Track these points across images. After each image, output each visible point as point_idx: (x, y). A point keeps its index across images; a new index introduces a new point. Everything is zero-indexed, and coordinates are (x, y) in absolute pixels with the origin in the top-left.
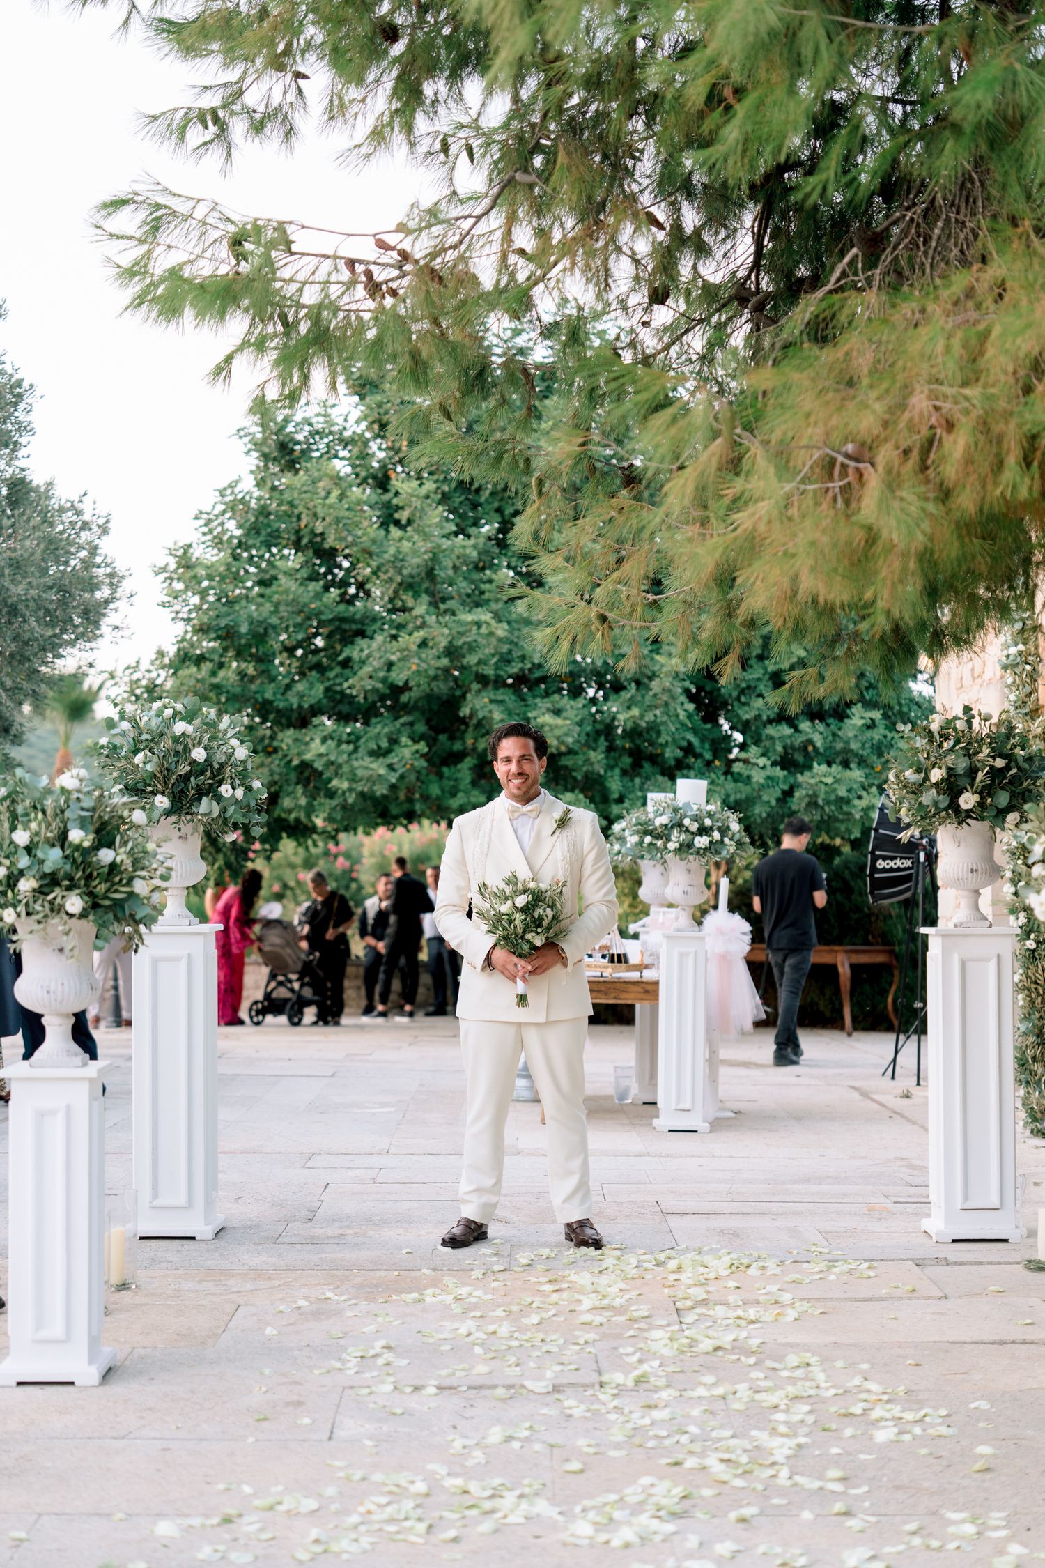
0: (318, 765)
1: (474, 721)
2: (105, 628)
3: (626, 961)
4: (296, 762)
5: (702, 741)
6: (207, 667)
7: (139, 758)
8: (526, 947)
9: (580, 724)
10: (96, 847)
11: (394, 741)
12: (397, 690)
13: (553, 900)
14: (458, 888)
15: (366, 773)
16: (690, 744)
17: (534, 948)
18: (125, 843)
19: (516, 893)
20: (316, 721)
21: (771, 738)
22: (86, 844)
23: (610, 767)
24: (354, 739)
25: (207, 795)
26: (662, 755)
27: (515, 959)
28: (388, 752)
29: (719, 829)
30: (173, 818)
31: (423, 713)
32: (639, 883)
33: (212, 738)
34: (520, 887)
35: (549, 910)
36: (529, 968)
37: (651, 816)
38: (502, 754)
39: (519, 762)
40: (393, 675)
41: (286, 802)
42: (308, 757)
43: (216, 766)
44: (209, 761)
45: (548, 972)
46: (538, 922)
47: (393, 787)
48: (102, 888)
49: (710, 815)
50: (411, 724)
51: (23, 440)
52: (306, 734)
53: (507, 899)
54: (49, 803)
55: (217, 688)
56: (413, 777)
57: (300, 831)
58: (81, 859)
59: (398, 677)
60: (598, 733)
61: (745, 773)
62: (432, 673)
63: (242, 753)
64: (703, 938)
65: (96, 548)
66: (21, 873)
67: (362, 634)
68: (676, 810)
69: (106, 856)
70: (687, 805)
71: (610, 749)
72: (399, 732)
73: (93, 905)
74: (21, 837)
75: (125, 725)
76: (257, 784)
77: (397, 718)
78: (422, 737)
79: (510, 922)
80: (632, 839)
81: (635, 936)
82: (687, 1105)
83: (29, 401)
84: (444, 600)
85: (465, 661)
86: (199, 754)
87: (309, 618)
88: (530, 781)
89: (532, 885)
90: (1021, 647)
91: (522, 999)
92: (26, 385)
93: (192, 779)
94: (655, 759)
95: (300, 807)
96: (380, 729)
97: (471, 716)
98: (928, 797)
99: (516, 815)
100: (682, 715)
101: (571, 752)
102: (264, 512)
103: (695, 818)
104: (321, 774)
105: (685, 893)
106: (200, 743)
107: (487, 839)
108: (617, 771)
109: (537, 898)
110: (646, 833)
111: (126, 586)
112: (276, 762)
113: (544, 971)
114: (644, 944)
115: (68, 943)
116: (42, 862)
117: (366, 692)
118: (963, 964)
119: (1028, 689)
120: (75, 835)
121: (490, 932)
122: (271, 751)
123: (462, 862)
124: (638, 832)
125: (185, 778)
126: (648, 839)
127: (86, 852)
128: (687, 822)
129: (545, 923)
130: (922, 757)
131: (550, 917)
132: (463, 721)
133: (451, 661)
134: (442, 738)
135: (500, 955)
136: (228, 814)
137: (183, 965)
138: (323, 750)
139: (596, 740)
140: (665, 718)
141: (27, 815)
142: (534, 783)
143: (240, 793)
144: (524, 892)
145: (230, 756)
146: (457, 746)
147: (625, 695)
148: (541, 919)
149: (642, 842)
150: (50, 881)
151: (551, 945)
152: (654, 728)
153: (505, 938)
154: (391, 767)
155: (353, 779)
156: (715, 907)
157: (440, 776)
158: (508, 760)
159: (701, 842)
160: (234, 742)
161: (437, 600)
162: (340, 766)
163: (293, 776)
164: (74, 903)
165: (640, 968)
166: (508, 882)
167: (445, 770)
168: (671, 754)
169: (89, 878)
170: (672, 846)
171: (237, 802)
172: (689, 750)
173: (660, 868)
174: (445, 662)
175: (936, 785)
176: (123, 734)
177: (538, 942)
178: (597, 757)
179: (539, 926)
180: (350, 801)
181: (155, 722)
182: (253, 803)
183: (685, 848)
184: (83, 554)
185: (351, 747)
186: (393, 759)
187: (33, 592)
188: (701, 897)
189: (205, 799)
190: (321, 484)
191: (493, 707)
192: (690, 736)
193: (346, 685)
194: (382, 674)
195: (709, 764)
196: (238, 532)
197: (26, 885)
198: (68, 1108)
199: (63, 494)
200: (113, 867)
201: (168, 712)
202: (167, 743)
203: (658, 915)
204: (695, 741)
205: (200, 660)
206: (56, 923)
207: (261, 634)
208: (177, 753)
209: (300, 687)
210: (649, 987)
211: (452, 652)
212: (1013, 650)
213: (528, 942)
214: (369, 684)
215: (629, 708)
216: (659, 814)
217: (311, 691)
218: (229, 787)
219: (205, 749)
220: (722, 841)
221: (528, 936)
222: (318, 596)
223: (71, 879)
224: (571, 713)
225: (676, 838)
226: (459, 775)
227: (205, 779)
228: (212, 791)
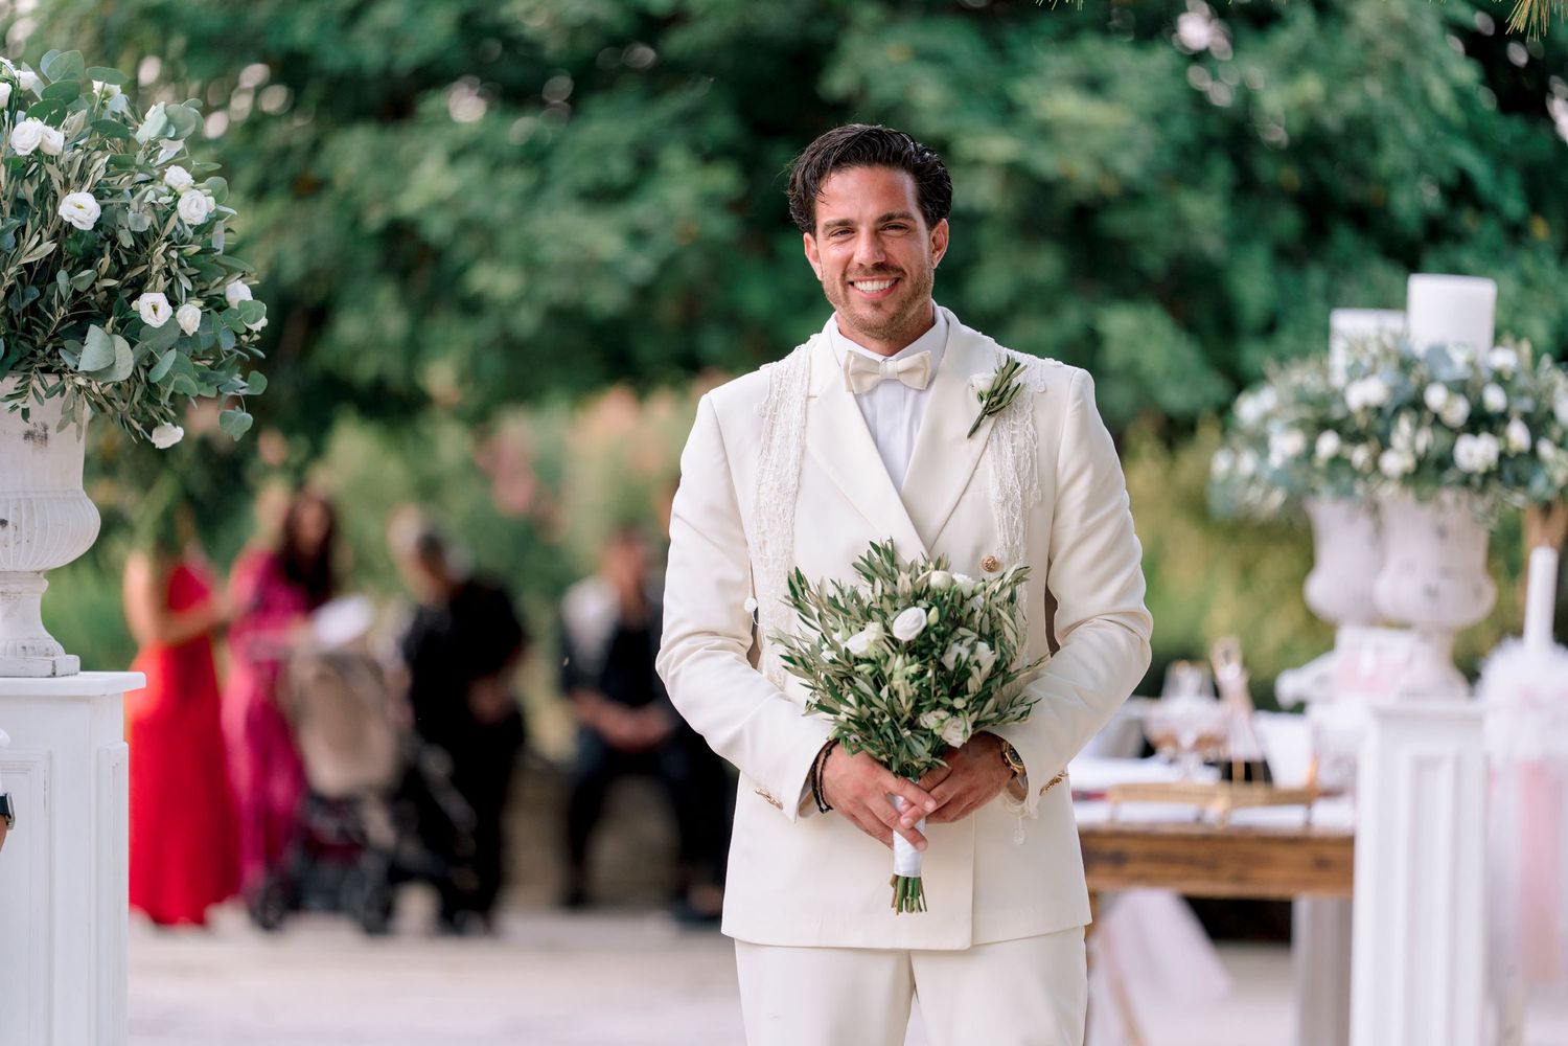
0: (437, 228)
3: (1268, 779)
4: (375, 219)
8: (922, 750)
9: (1160, 118)
11: (645, 163)
13: (994, 619)
14: (723, 585)
15: (567, 251)
16: (1463, 175)
17: (942, 750)
19: (897, 601)
20: (432, 104)
23: (1241, 240)
24: (536, 156)
25: (101, 321)
26: (1386, 205)
27: (889, 781)
28: (629, 192)
29: (1527, 418)
30: (9, 383)
31: (728, 85)
32: (1309, 562)
33: (118, 165)
34: (904, 582)
35: (983, 647)
36: (930, 806)
37: (1338, 379)
38: (827, 213)
39: (877, 234)
41: (349, 328)
42: (410, 202)
43: (127, 241)
44: (105, 228)
45: (974, 814)
46: (955, 682)
47: (642, 290)
49: (1499, 378)
50: (695, 115)
52: (406, 142)
53: (867, 615)
56: (699, 265)
60: (1207, 143)
63: (196, 206)
64: (1477, 721)
68: (1406, 364)
70: (1439, 352)
71: (1246, 186)
72: (659, 136)
76: (238, 292)
77: (655, 100)
78: (724, 153)
79: (879, 681)
80: (1286, 444)
81: (1299, 708)
86: (79, 209)
88: (906, 287)
89: (937, 579)
91: (908, 891)
93: (62, 277)
94: (1369, 219)
97: (855, 93)
99: (869, 381)
100: (1441, 95)
101: (1133, 196)
103: (1460, 388)
104: (444, 252)
105: (1431, 593)
106: (82, 177)
107: (794, 452)
109: (953, 613)
110: (1323, 425)
113: (966, 812)
114: (1317, 733)
117: (565, 27)
121: (820, 706)
122: (308, 188)
123: (728, 513)
124: (1301, 424)
125: (41, 274)
126: (1328, 444)
128: (1436, 397)
129: (974, 684)
131: (987, 667)
135: (846, 770)
136: (158, 375)
138: (450, 184)
139: (1201, 165)
140: (1397, 107)
142: (917, 293)
143: (191, 316)
144: (916, 598)
145: (166, 213)
147: (1285, 40)
148: (963, 672)
149: (1310, 451)
151: (986, 740)
152: (1363, 131)
153: (865, 724)
154: (638, 237)
155: (532, 266)
156: (1518, 632)
158: (846, 229)
159: (1476, 452)
160: (178, 176)
162: (495, 232)
163: (369, 257)
165: (1305, 797)
166: (869, 572)
168: (1416, 199)
170: (1394, 463)
171: (183, 340)
172: (1461, 191)
173: (1364, 524)
177: (956, 734)
178: (1203, 210)
179: (954, 693)
180: (523, 327)
182: (228, 343)
183: (1433, 469)
185: (526, 177)
186: (640, 211)
188: (1471, 604)
189: (95, 333)
192: (1463, 154)
195: (1516, 233)
203: (1358, 649)
204: (1478, 168)
208: (20, 206)
210: (1330, 853)
213: (928, 734)
215: (1293, 74)
216: (1356, 373)
218: (161, 299)
219: (98, 193)
220: (1533, 453)
221: (929, 720)
225: (1406, 444)
227: (96, 278)
228: (115, 310)
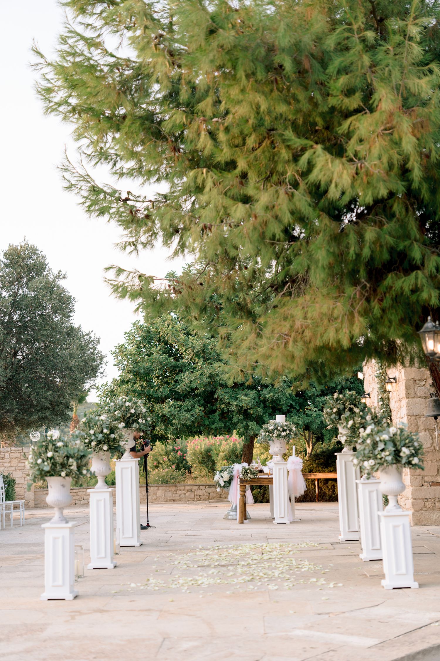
0: (168, 415)
1: (219, 399)
2: (98, 374)
3: (263, 472)
4: (160, 415)
5: (296, 403)
6: (130, 384)
7: (116, 413)
9: (254, 399)
10: (110, 434)
11: (193, 407)
12: (193, 390)
15: (184, 418)
16: (291, 404)
18: (117, 433)
20: (167, 401)
21: (319, 401)
22: (108, 433)
23: (264, 413)
24: (180, 406)
26: (282, 408)
28: (191, 410)
29: (289, 430)
30: (126, 429)
31: (203, 397)
33: (136, 406)
37: (269, 427)
40: (192, 385)
41: (158, 428)
42: (165, 413)
43: (137, 414)
44: (135, 413)
47: (193, 422)
48: (112, 444)
49: (286, 426)
50: (199, 401)
51: (72, 315)
52: (164, 405)
54: (98, 423)
55: (134, 391)
56: (199, 418)
57: (163, 438)
58: (107, 436)
59: (194, 385)
61: (310, 413)
62: (204, 384)
63: (144, 410)
64: (287, 464)
65: (96, 348)
66: (92, 441)
67: (181, 371)
68: (276, 424)
69: (112, 436)
70: (279, 423)
71: (265, 407)
72: (195, 403)
73: (110, 448)
74: (92, 432)
75: (112, 404)
76: (149, 419)
77: (194, 399)
78: (202, 405)
81: (268, 465)
82: (283, 516)
83: (74, 303)
84: (208, 359)
85: (215, 379)
86: (133, 411)
87: (163, 367)
90: (381, 371)
92: (72, 297)
93: (131, 418)
95: (162, 430)
96: (188, 403)
97: (218, 397)
98: (333, 417)
101: (251, 408)
102: (148, 332)
103: (282, 427)
104: (169, 418)
105: (280, 450)
106: (133, 408)
108: (267, 414)
110: (267, 432)
111: (105, 360)
112: (154, 415)
115: (104, 457)
116: (97, 437)
117: (183, 391)
118: (345, 463)
119: (383, 383)
120: (105, 431)
125: (129, 418)
126: (267, 434)
127: (108, 435)
128: (279, 428)
130: (331, 405)
132: (216, 399)
133: (211, 380)
134: (209, 405)
136: (141, 428)
137: (130, 469)
138: (169, 410)
139: (260, 404)
140: (282, 396)
141: (93, 426)
143: (144, 421)
145: (141, 411)
146: (214, 408)
150: (99, 442)
152: (278, 399)
154: (192, 415)
155: (180, 419)
156: (292, 454)
157: (209, 418)
159: (284, 434)
160: (142, 407)
161: (206, 359)
162: (175, 416)
163: (160, 419)
164: (105, 447)
165: (267, 474)
167: (210, 416)
169: (109, 441)
170: (275, 435)
171: (143, 424)
172: (291, 406)
174: (209, 380)
175: (335, 413)
176: (112, 406)
178: (260, 410)
180: (179, 427)
181: (120, 403)
183: (279, 436)
184: (91, 350)
185: (179, 409)
186: (192, 412)
187: (77, 363)
188: (285, 451)
189: (134, 423)
190: (166, 322)
191: (225, 394)
192: (291, 402)
193: (176, 389)
194: (188, 385)
195: (298, 411)
196: (139, 339)
197: (93, 444)
198: (105, 499)
199: (85, 330)
200: (114, 439)
201: (124, 400)
202: (124, 408)
204: (294, 404)
205: (128, 382)
206: (101, 453)
207: (148, 372)
208: (127, 411)
209: (161, 390)
210: (270, 480)
211: (211, 376)
212: (378, 372)
214: (184, 388)
215: (270, 393)
216: (271, 426)
217: (164, 390)
218: (141, 420)
220: (290, 433)
222: (166, 359)
223: (104, 442)
224: (251, 395)
225: (276, 433)
226: (215, 417)
227: (135, 418)
228: (136, 421)
